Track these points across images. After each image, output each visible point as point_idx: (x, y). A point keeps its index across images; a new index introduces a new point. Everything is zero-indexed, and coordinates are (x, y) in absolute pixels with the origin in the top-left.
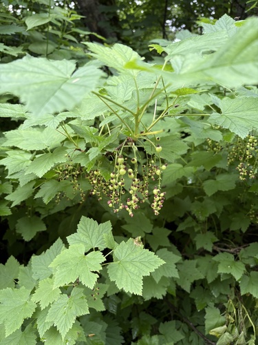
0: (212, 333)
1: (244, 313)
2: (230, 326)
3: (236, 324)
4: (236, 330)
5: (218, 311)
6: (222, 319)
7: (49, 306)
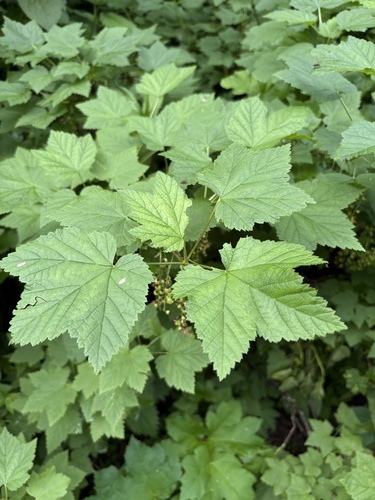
0: (276, 376)
1: (313, 355)
2: (296, 370)
3: (304, 366)
4: (302, 375)
5: (283, 354)
6: (287, 362)
7: (94, 395)
